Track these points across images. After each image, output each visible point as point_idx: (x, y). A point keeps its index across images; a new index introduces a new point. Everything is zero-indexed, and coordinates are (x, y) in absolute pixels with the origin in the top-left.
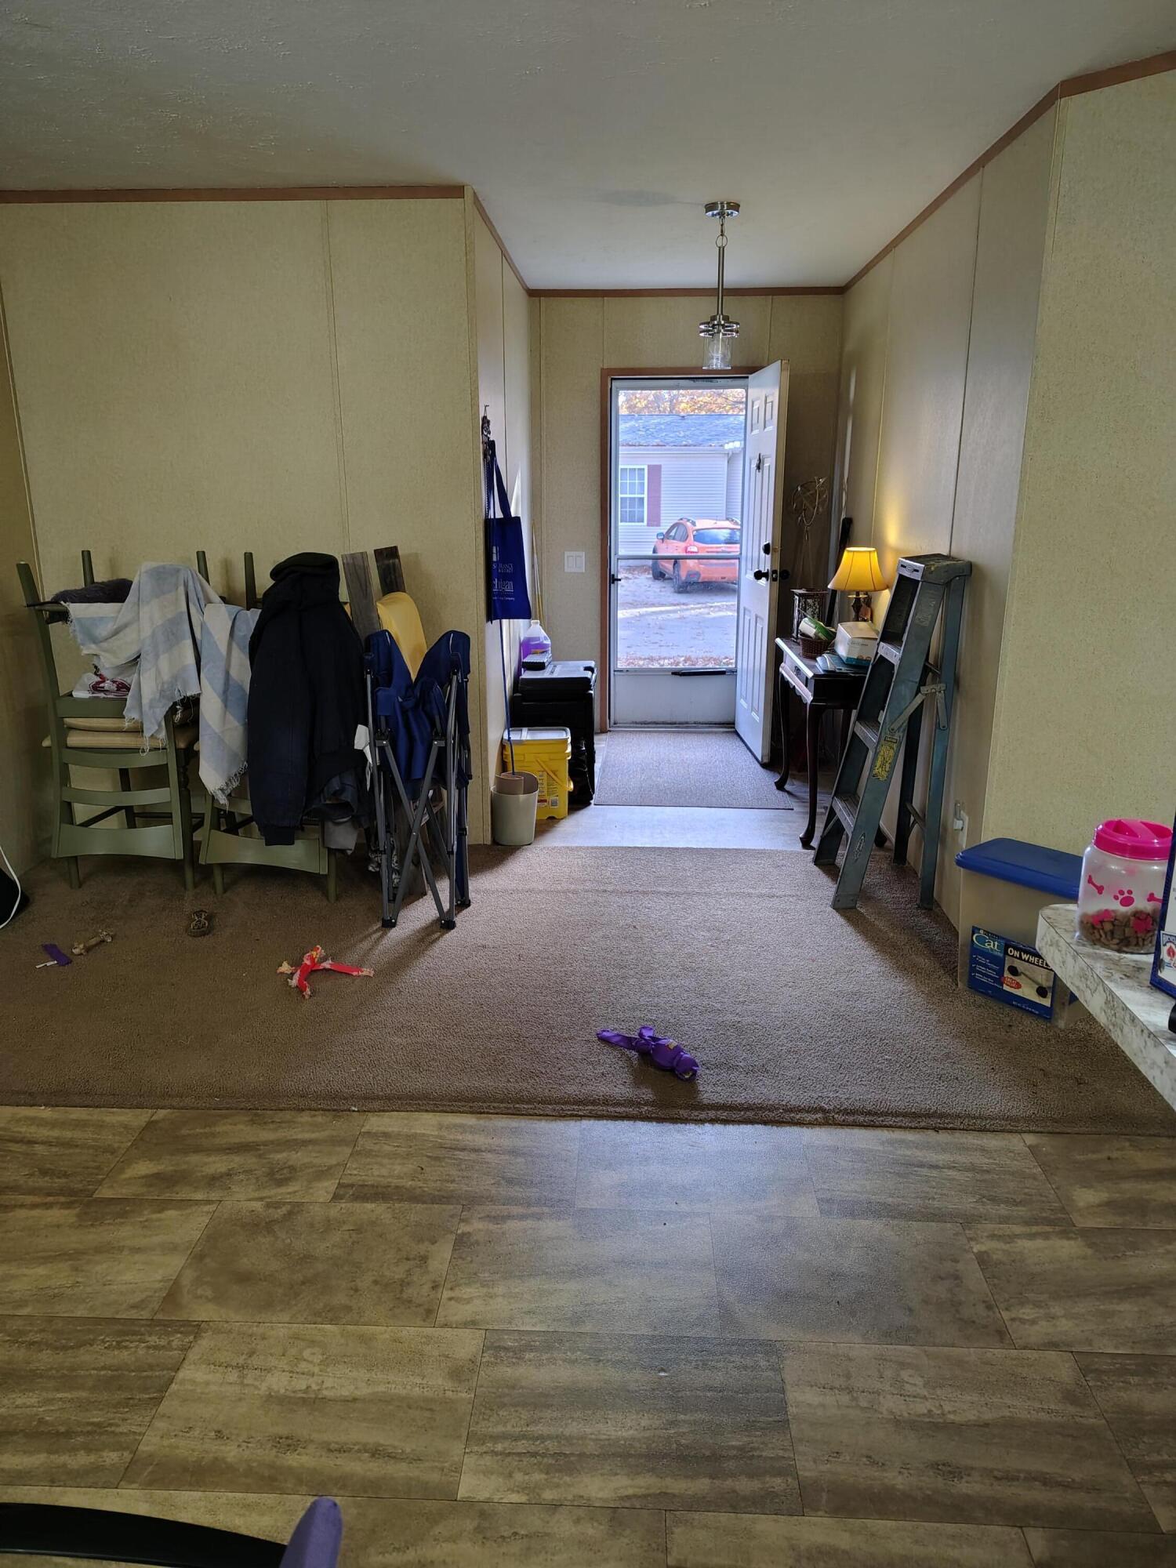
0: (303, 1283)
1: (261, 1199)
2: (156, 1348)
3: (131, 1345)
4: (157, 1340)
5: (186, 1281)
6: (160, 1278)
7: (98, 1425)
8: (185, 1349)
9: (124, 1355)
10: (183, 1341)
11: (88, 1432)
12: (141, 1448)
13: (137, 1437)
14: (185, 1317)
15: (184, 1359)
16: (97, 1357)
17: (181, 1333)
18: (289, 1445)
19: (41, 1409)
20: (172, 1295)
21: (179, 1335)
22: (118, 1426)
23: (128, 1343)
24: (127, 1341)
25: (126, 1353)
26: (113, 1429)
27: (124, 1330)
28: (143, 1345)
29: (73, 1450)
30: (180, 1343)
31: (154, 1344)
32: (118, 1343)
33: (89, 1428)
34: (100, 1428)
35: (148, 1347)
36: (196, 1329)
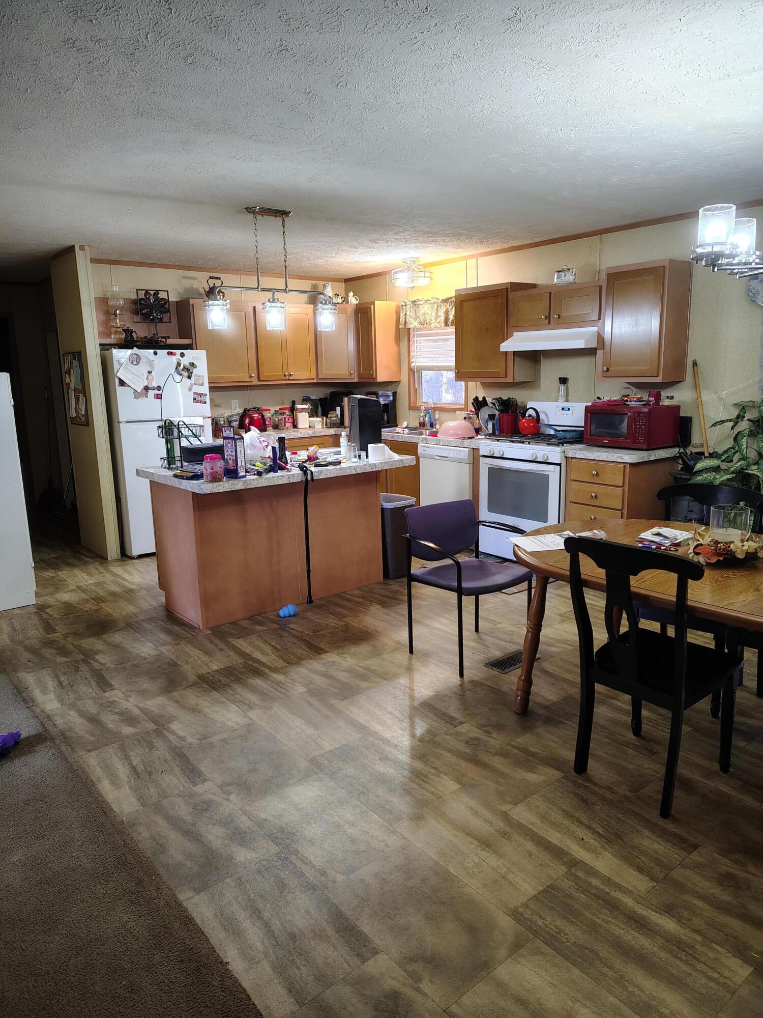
0: (444, 903)
1: (418, 990)
2: (541, 917)
3: (553, 927)
4: (538, 921)
5: (503, 951)
6: (519, 966)
7: (582, 892)
8: (526, 905)
9: (559, 923)
10: (525, 911)
11: (588, 892)
12: (566, 870)
13: (566, 876)
14: (518, 926)
15: (529, 900)
16: (573, 933)
17: (524, 917)
18: (506, 834)
19: (610, 919)
20: (517, 947)
21: (526, 916)
22: (574, 886)
23: (554, 929)
24: (554, 931)
25: (557, 923)
26: (576, 887)
27: (553, 941)
28: (546, 923)
29: (597, 888)
30: (527, 911)
31: (541, 920)
32: (559, 933)
33: (587, 893)
34: (582, 891)
35: (544, 919)
36: (515, 914)
